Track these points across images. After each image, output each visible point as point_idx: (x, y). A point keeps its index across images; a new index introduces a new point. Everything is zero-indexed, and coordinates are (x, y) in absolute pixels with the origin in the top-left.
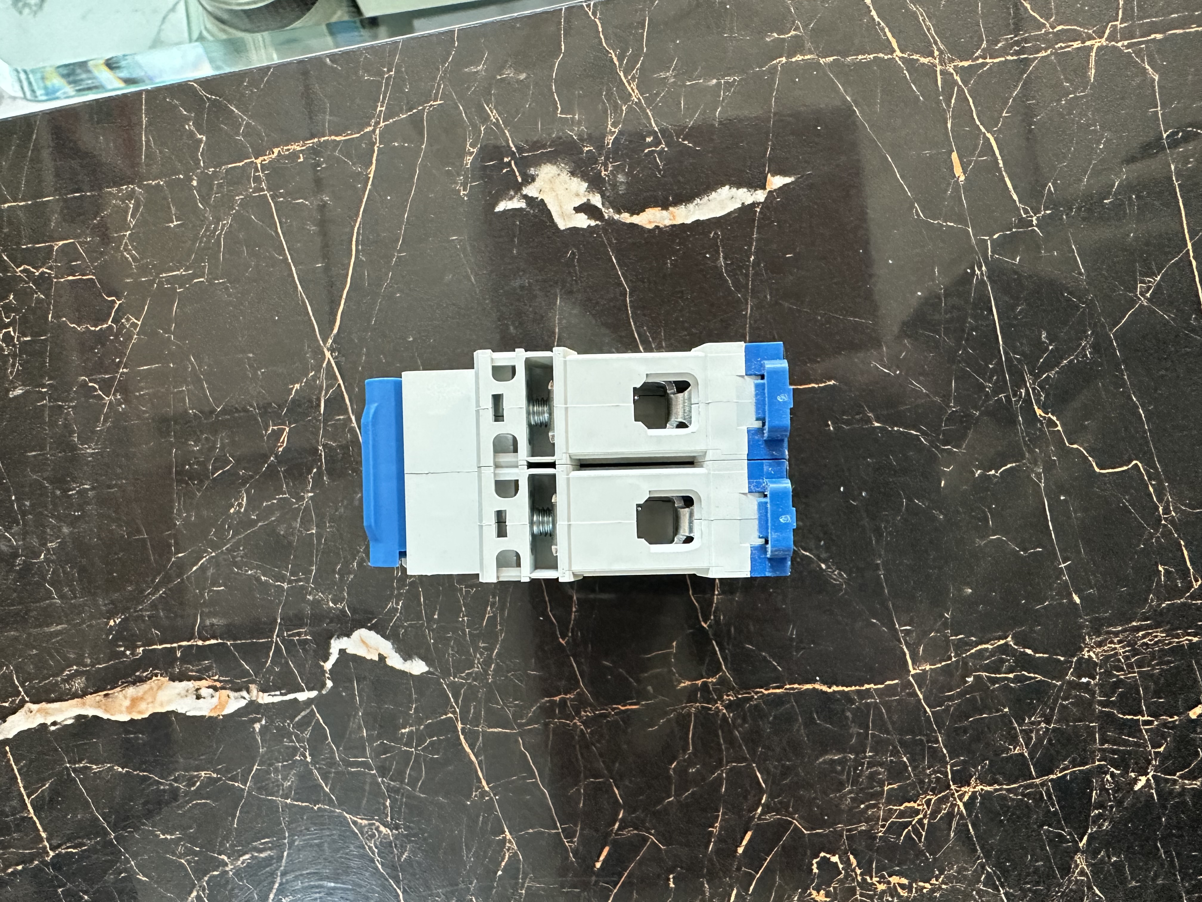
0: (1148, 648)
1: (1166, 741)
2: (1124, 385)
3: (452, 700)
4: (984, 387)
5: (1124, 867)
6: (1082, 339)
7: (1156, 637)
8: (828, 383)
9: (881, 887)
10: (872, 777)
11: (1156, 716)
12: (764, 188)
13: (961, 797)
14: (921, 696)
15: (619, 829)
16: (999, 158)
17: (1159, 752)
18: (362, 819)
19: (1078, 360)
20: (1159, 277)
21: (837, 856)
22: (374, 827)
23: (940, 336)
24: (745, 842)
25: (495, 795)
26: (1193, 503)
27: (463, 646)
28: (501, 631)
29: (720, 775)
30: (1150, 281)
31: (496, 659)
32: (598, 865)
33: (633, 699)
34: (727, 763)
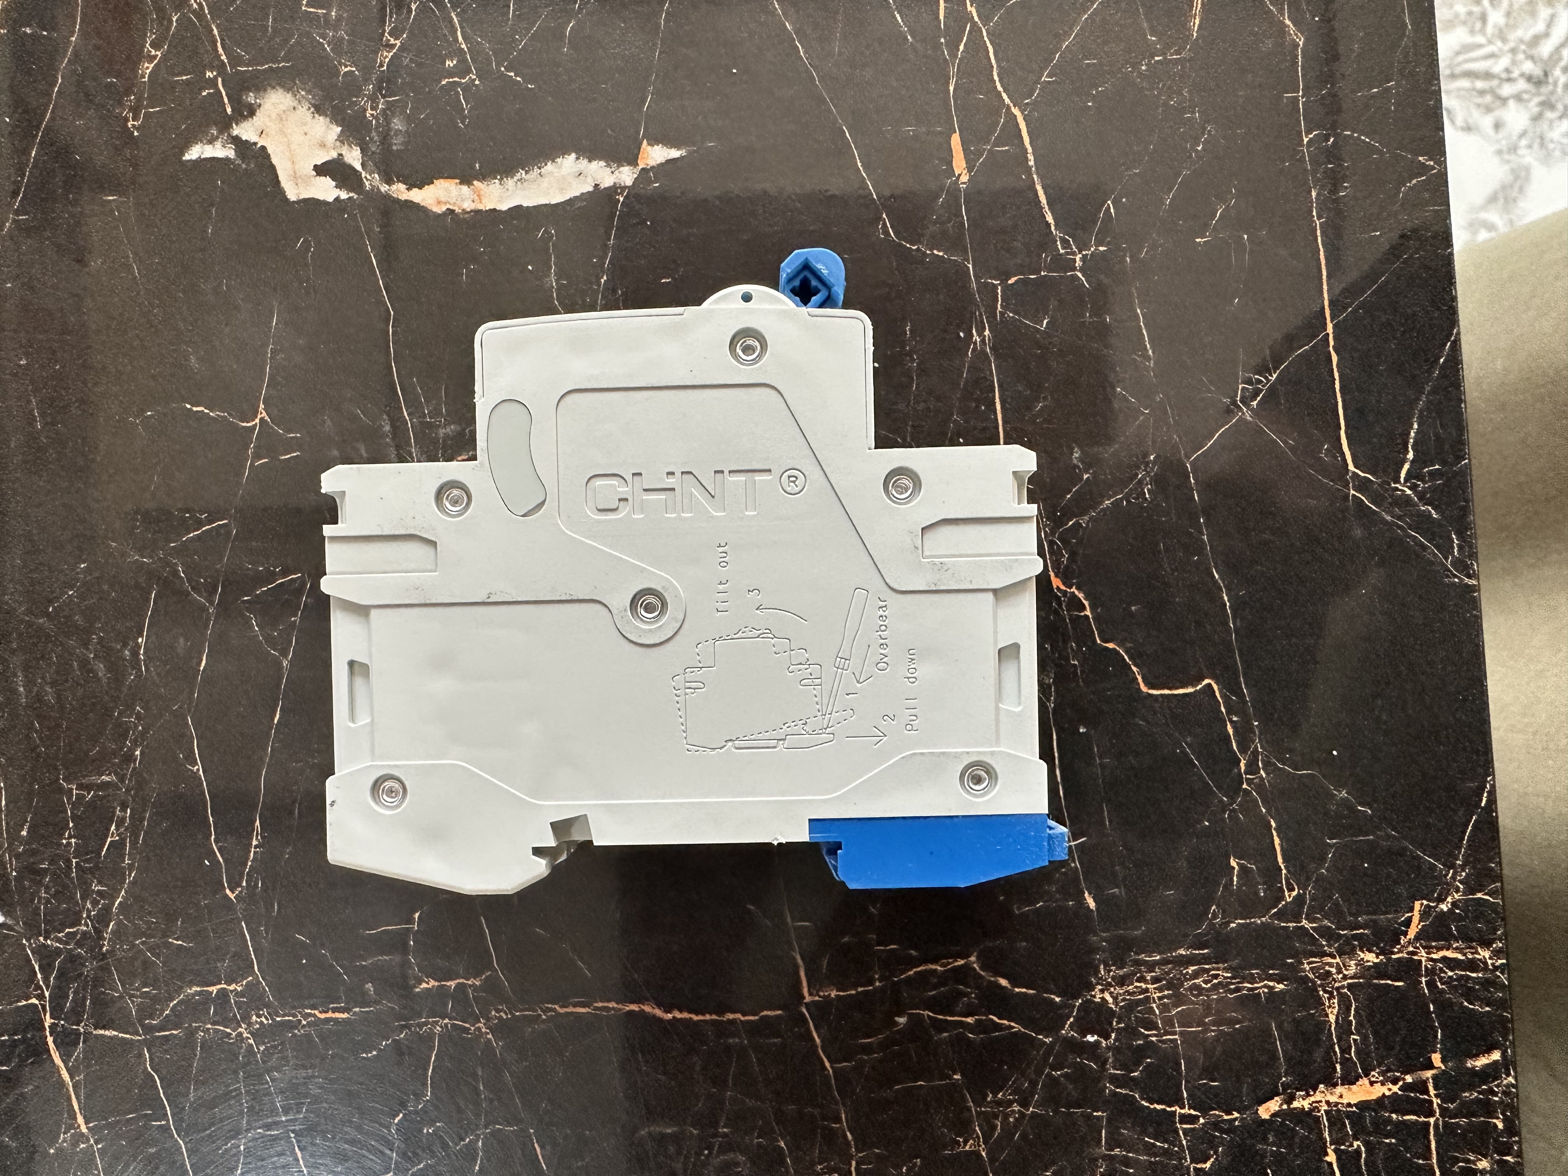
0: (1200, 994)
1: (1216, 1152)
2: (1200, 549)
3: (39, 976)
6: (1138, 468)
7: (1216, 976)
10: (725, 1169)
11: (1204, 1111)
12: (633, 162)
14: (818, 1040)
16: (1030, 152)
17: (1202, 1169)
19: (1128, 502)
20: (1275, 376)
23: (904, 439)
25: (97, 1143)
26: (1298, 758)
27: (66, 887)
28: (131, 867)
29: (473, 1143)
30: (1260, 382)
31: (117, 915)
33: (338, 1002)
34: (487, 1124)
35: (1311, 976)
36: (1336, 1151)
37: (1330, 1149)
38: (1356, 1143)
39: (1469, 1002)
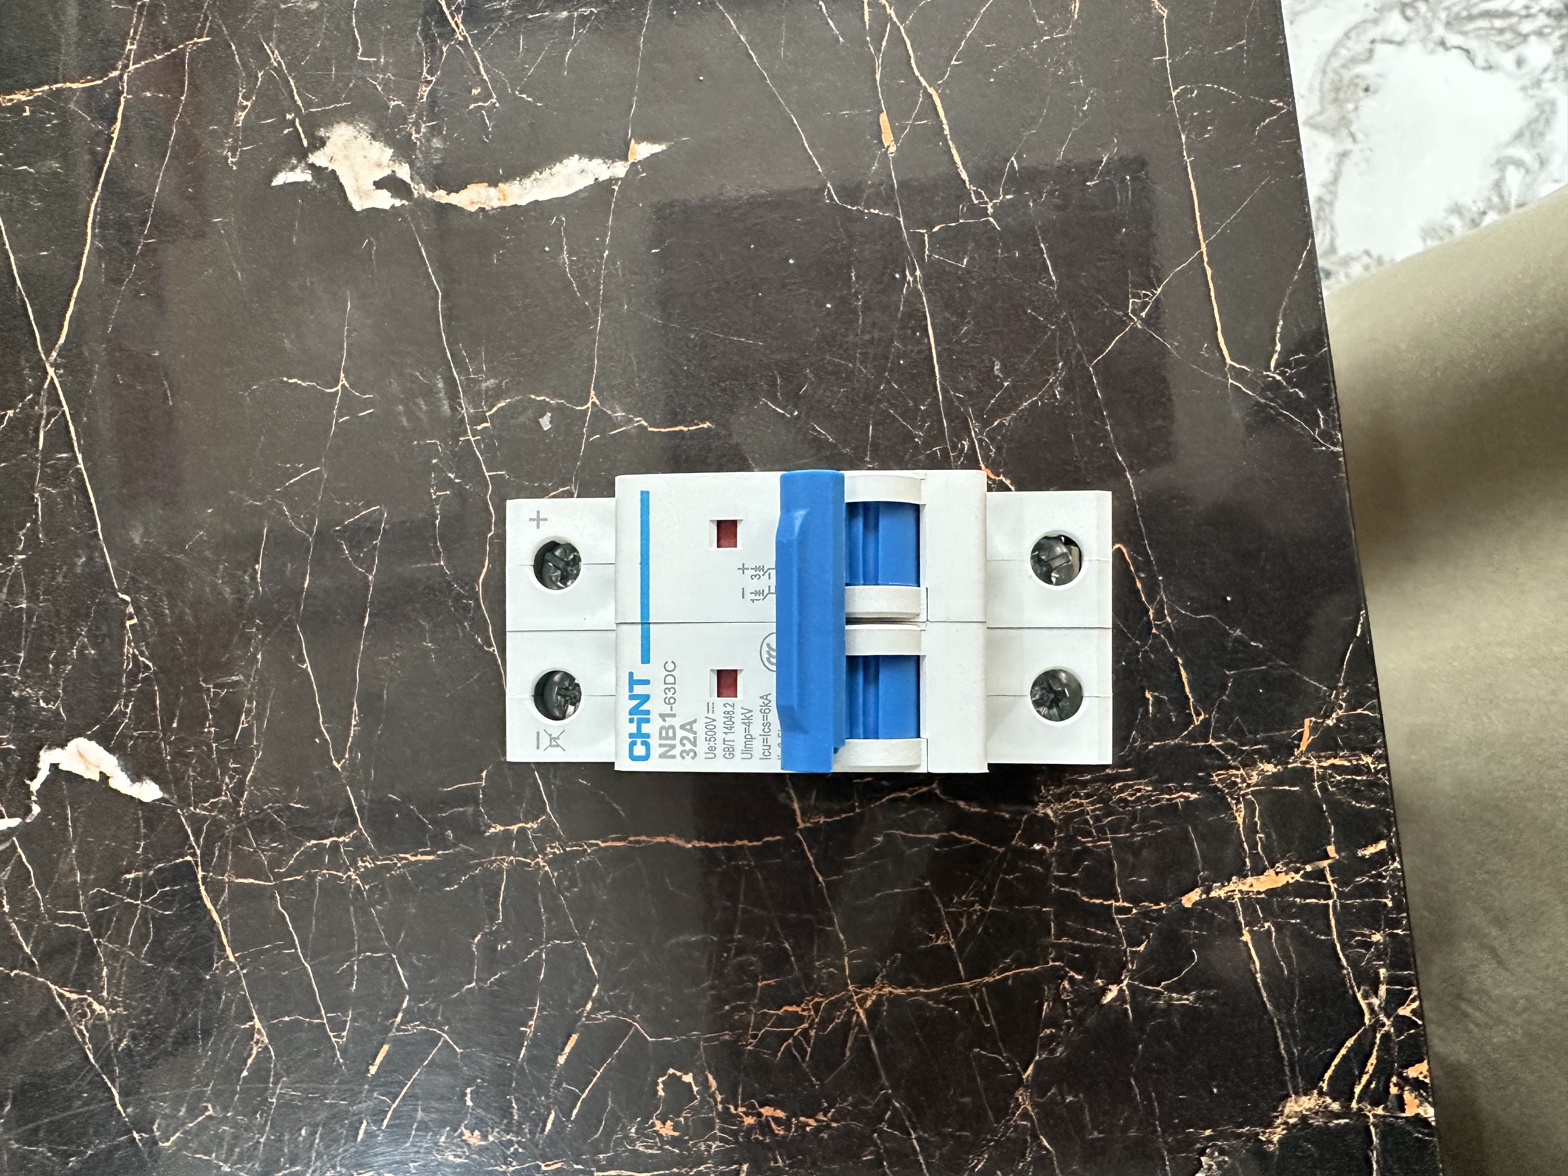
0: (1127, 806)
1: (1148, 937)
2: (1106, 437)
3: (192, 838)
4: (909, 435)
5: (1083, 1111)
6: (1049, 374)
7: (1139, 790)
8: (701, 426)
9: (749, 1120)
10: (741, 968)
11: (1136, 902)
12: (625, 158)
13: (862, 1001)
14: (811, 859)
15: (402, 1023)
16: (945, 121)
17: (1137, 952)
18: (71, 992)
19: (1043, 403)
20: (1159, 290)
21: (691, 1074)
22: (85, 1003)
23: (854, 364)
24: (567, 1049)
25: (242, 968)
26: (1197, 605)
27: (208, 766)
28: (257, 747)
29: (539, 955)
30: (1146, 296)
31: (250, 786)
32: (373, 1070)
33: (425, 846)
34: (548, 940)
35: (1220, 785)
36: (1250, 931)
37: (1245, 931)
38: (1267, 925)
39: (1357, 802)
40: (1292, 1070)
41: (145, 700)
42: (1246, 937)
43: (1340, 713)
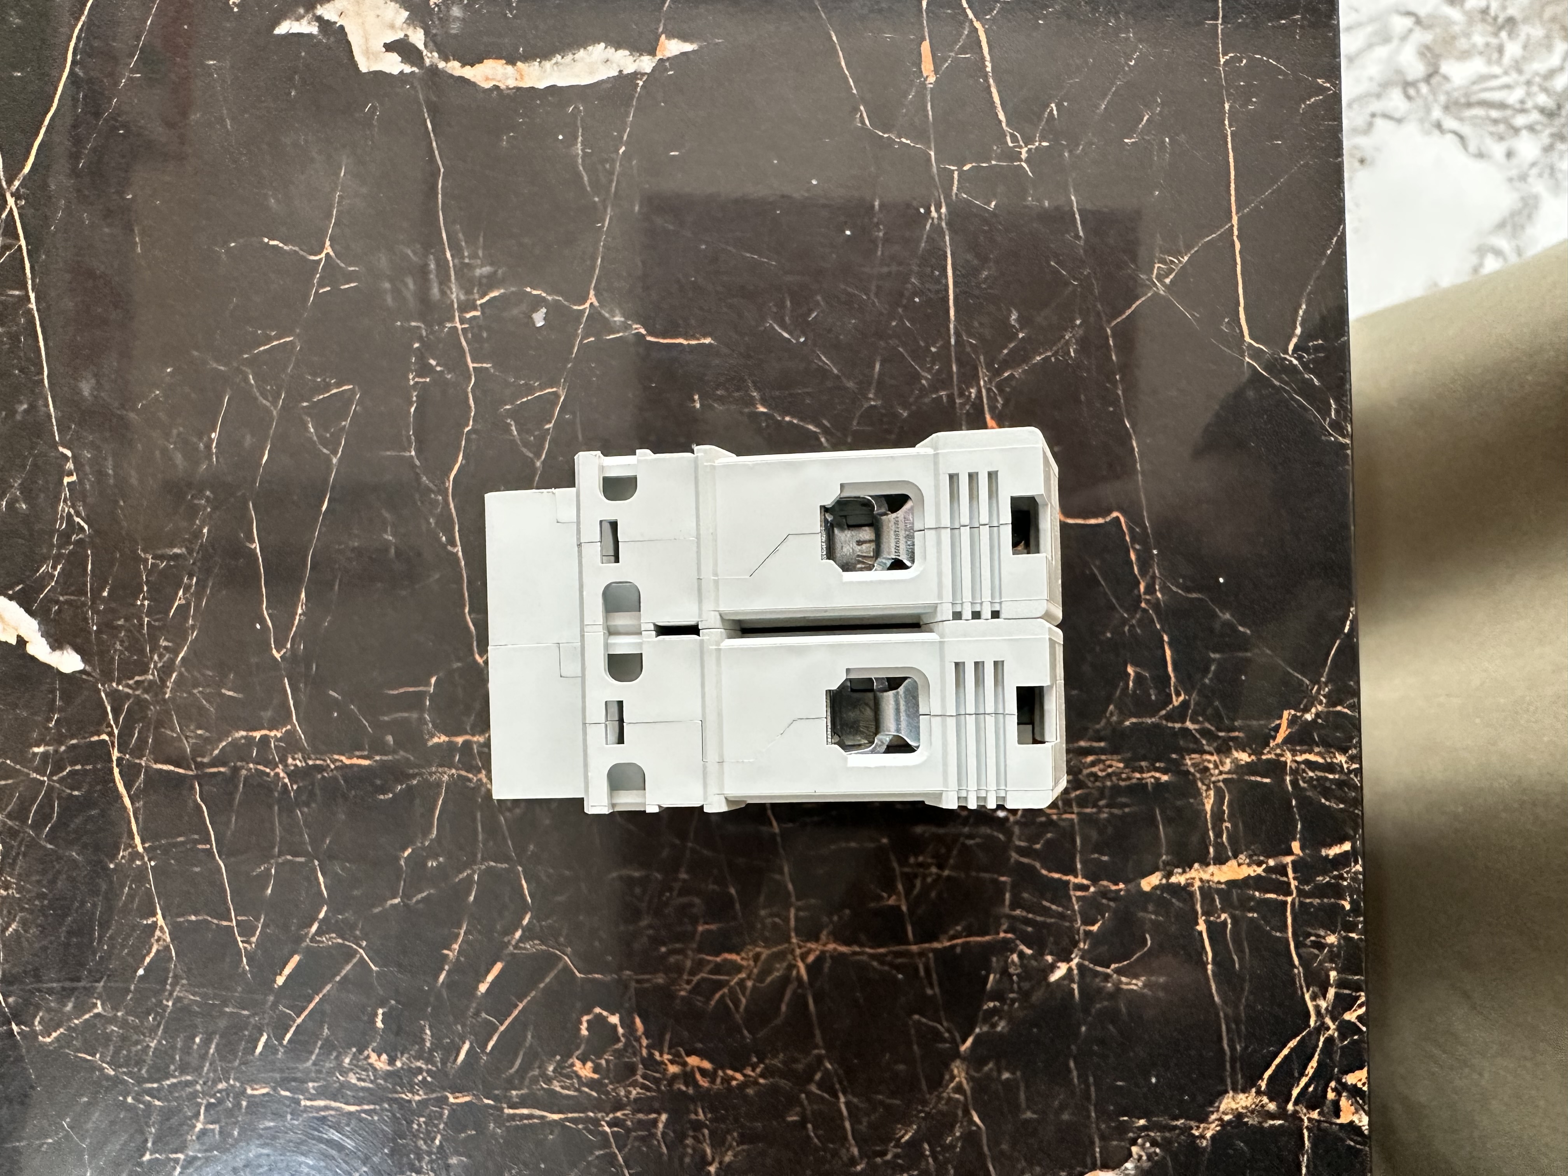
0: (1096, 780)
1: (1103, 917)
2: (1117, 402)
3: (110, 716)
4: (917, 377)
5: (1018, 1089)
6: (1066, 330)
7: (1111, 766)
8: (703, 341)
9: (673, 1069)
10: (683, 910)
11: (1095, 880)
12: (653, 53)
13: (803, 957)
15: (317, 933)
16: (988, 59)
17: (1090, 931)
19: (1056, 359)
20: (1186, 258)
21: (617, 1015)
23: (868, 297)
24: (490, 977)
25: (150, 860)
26: (1189, 583)
27: (137, 641)
28: (193, 627)
29: (470, 877)
30: (1172, 262)
31: (180, 667)
32: (280, 980)
33: (363, 749)
34: (484, 859)
35: (1192, 770)
36: (1206, 922)
37: (1201, 921)
38: (1224, 916)
39: (1326, 800)
40: (1233, 1067)
41: (76, 563)
42: (1202, 927)
43: (1320, 708)
